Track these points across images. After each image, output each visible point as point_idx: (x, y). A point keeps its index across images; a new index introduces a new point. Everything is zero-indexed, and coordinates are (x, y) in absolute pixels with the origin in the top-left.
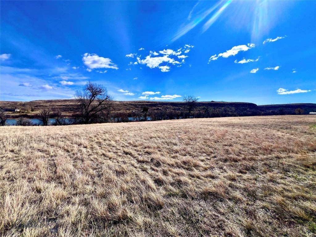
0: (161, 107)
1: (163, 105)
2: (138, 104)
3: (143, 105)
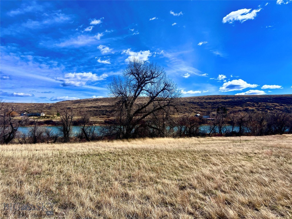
0: (253, 106)
1: (257, 103)
2: (205, 102)
3: (216, 103)
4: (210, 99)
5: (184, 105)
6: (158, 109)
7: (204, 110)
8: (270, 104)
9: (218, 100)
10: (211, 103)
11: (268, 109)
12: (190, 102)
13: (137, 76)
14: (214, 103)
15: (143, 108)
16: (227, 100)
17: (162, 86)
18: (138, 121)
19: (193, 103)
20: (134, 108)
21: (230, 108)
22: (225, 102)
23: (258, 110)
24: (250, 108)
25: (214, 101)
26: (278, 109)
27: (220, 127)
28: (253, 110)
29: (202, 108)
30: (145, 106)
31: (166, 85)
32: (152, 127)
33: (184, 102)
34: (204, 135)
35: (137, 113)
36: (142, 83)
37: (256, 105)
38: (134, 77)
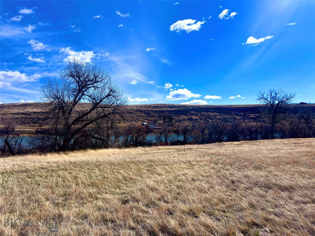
0: (197, 115)
1: (200, 113)
2: (152, 110)
3: (163, 112)
4: (157, 107)
5: (131, 113)
6: (102, 117)
7: (150, 119)
8: (211, 114)
9: (164, 109)
10: (157, 111)
11: (210, 119)
12: (137, 111)
13: (77, 79)
14: (161, 112)
15: (84, 115)
16: (173, 109)
17: (107, 91)
18: (78, 131)
19: (140, 111)
20: (74, 116)
21: (175, 117)
22: (171, 111)
23: (201, 119)
24: (194, 117)
25: (160, 109)
26: (218, 119)
27: (166, 136)
28: (196, 119)
29: (149, 116)
30: (87, 114)
31: (111, 91)
32: (95, 138)
33: (130, 110)
34: (150, 144)
35: (77, 120)
36: (83, 88)
37: (199, 114)
38: (73, 80)
